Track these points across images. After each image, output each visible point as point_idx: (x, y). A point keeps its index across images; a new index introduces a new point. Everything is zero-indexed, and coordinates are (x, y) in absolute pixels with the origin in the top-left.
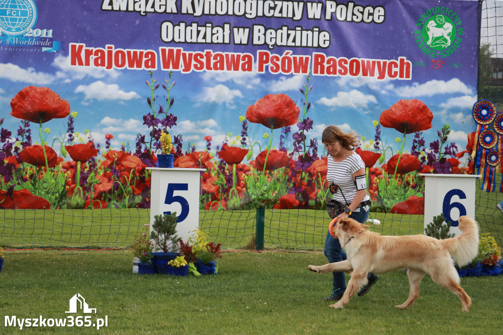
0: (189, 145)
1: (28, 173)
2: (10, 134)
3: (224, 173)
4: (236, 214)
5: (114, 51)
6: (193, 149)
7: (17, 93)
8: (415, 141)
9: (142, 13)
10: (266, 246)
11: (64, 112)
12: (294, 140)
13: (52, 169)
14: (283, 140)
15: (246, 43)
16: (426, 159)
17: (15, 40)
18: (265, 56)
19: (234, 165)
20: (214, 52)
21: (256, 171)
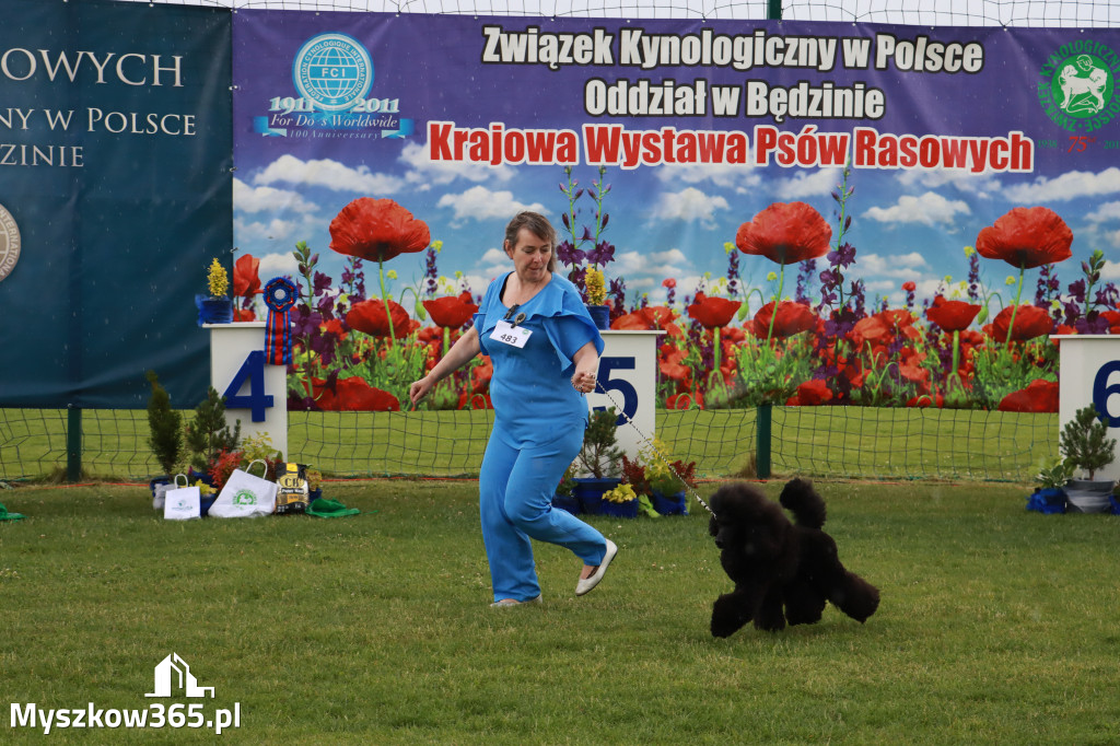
0: (636, 296)
1: (361, 348)
2: (329, 281)
3: (698, 343)
4: (722, 415)
5: (504, 133)
6: (644, 303)
7: (340, 211)
8: (1041, 282)
9: (552, 66)
10: (774, 471)
11: (421, 241)
12: (823, 284)
13: (402, 340)
14: (802, 283)
15: (734, 113)
16: (1063, 314)
17: (337, 118)
18: (768, 136)
19: (717, 330)
20: (678, 130)
21: (755, 340)
